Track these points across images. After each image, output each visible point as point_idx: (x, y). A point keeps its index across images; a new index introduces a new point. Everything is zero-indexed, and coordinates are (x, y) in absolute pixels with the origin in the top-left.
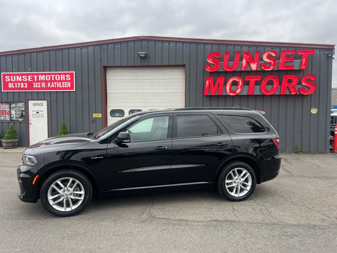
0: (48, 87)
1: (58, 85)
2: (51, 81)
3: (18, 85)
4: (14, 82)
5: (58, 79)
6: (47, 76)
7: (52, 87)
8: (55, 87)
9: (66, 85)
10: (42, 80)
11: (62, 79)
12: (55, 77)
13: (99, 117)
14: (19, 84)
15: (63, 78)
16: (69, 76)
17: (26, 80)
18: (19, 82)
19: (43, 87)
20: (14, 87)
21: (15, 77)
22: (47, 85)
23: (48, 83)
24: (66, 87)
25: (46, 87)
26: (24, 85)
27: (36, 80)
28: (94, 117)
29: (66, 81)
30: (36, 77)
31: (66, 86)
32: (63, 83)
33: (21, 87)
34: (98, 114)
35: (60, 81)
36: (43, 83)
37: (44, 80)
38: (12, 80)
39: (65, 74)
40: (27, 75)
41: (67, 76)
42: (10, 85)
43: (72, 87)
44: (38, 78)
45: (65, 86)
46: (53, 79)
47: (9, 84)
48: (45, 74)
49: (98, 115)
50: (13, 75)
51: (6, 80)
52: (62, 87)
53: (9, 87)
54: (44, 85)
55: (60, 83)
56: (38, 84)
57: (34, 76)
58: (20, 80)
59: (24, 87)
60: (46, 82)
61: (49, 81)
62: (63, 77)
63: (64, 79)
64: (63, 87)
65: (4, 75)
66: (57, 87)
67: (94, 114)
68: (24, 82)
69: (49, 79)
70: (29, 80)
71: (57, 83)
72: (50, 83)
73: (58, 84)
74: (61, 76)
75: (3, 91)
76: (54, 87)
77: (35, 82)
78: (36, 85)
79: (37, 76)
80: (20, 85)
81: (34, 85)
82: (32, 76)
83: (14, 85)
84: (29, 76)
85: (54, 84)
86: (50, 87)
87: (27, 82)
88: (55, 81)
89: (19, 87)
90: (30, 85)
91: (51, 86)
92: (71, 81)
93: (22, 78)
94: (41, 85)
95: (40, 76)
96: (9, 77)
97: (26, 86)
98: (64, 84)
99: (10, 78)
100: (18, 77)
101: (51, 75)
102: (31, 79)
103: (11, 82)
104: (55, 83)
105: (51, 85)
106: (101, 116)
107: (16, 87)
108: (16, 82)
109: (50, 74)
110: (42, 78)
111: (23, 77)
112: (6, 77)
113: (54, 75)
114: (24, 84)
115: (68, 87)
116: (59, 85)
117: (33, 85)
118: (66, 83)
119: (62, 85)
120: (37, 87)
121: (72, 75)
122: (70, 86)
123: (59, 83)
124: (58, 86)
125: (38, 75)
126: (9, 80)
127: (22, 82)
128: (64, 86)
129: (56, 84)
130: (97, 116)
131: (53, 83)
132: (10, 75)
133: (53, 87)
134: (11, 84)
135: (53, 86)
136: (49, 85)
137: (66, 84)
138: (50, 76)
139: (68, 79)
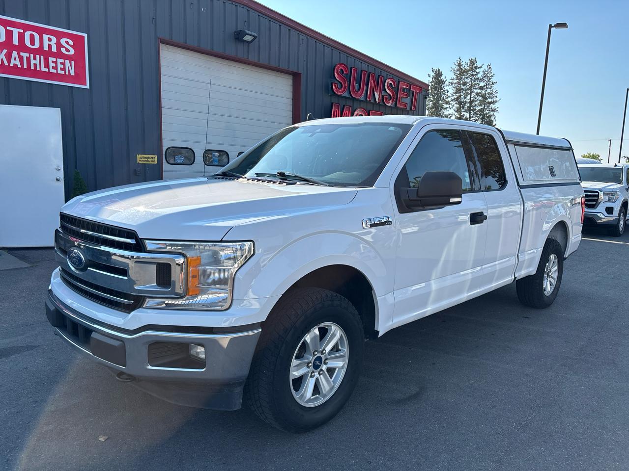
1: (33, 62)
2: (9, 46)
5: (32, 43)
7: (12, 65)
8: (25, 67)
9: (60, 66)
11: (46, 48)
12: (21, 37)
13: (152, 163)
15: (50, 46)
16: (71, 43)
24: (63, 72)
28: (140, 162)
29: (59, 55)
31: (61, 69)
32: (51, 59)
34: (150, 156)
35: (40, 51)
39: (59, 35)
41: (63, 41)
43: (79, 77)
45: (59, 69)
46: (16, 42)
49: (149, 158)
52: (47, 70)
55: (42, 57)
62: (50, 42)
63: (54, 49)
64: (52, 71)
66: (32, 68)
67: (138, 156)
69: (3, 39)
71: (32, 56)
72: (5, 51)
73: (35, 59)
74: (46, 37)
76: (19, 66)
85: (21, 58)
86: (6, 64)
88: (22, 47)
91: (9, 62)
92: (78, 59)
98: (56, 62)
101: (8, 28)
104: (25, 55)
105: (8, 57)
106: (156, 161)
109: (4, 23)
113: (22, 31)
115: (67, 73)
116: (37, 62)
118: (62, 61)
119: (47, 66)
121: (78, 42)
122: (73, 73)
123: (38, 56)
124: (35, 65)
128: (53, 68)
129: (28, 59)
130: (148, 161)
131: (15, 53)
133: (15, 65)
135: (15, 61)
136: (2, 56)
137: (61, 63)
138: (6, 28)
139: (68, 50)
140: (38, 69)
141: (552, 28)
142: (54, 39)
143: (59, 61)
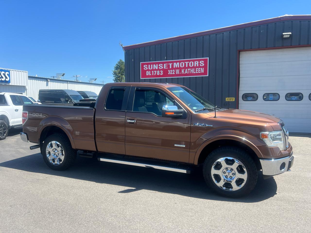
0: (182, 73)
1: (191, 71)
2: (185, 68)
3: (154, 73)
4: (151, 71)
5: (191, 65)
6: (181, 63)
7: (185, 73)
8: (189, 73)
9: (199, 70)
10: (176, 67)
11: (195, 66)
12: (188, 64)
13: (232, 101)
14: (156, 72)
15: (196, 65)
16: (203, 62)
17: (162, 67)
18: (155, 70)
19: (177, 74)
20: (151, 75)
21: (152, 65)
22: (180, 71)
23: (182, 70)
24: (200, 72)
25: (180, 73)
26: (160, 73)
27: (171, 67)
28: (227, 101)
30: (171, 64)
31: (200, 71)
33: (158, 74)
34: (231, 98)
35: (194, 67)
36: (177, 70)
37: (178, 67)
38: (149, 68)
40: (163, 63)
41: (200, 62)
42: (148, 73)
43: (205, 73)
44: (172, 65)
45: (199, 71)
46: (187, 66)
47: (147, 72)
48: (180, 62)
50: (150, 64)
51: (144, 69)
52: (195, 73)
53: (147, 75)
54: (178, 72)
56: (173, 71)
57: (169, 64)
58: (157, 68)
59: (160, 74)
60: (180, 69)
61: (183, 68)
62: (196, 63)
63: (198, 66)
64: (197, 72)
65: (143, 65)
67: (226, 98)
68: (160, 70)
69: (183, 66)
70: (165, 68)
71: (191, 69)
72: (184, 69)
73: (192, 70)
74: (195, 62)
75: (141, 78)
76: (187, 73)
77: (170, 69)
78: (170, 72)
79: (172, 64)
80: (157, 73)
81: (169, 72)
82: (167, 64)
83: (151, 73)
84: (165, 65)
85: (188, 71)
86: (184, 73)
87: (163, 70)
88: (189, 67)
89: (155, 74)
90: (165, 72)
92: (205, 67)
93: (158, 67)
94: (175, 72)
95: (175, 64)
97: (161, 74)
98: (198, 70)
99: (148, 67)
100: (154, 65)
101: (185, 62)
102: (166, 67)
103: (148, 70)
104: (189, 69)
105: (185, 71)
106: (234, 100)
107: (153, 74)
108: (153, 70)
110: (176, 65)
111: (159, 65)
113: (189, 62)
114: (160, 71)
115: (201, 72)
116: (192, 71)
117: (168, 72)
118: (200, 69)
119: (195, 71)
120: (172, 74)
121: (205, 61)
122: (203, 72)
123: (193, 69)
125: (173, 62)
126: (147, 68)
127: (158, 69)
129: (190, 70)
130: (230, 100)
131: (186, 70)
132: (148, 64)
133: (186, 73)
134: (148, 72)
135: (186, 72)
136: (183, 71)
138: (184, 63)
139: (202, 65)
140: (193, 73)
142: (198, 62)
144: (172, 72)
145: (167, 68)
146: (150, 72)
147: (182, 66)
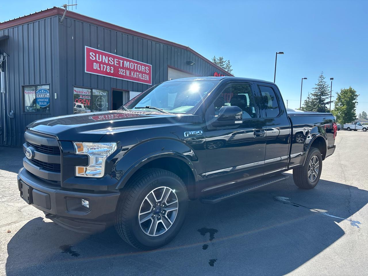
0: (132, 77)
1: (139, 76)
2: (134, 70)
3: (104, 67)
4: (100, 63)
5: (139, 69)
6: (131, 64)
8: (137, 77)
10: (127, 67)
11: (142, 71)
14: (105, 66)
17: (113, 63)
18: (105, 64)
19: (127, 75)
20: (99, 69)
21: (101, 56)
22: (130, 73)
25: (130, 76)
26: (110, 69)
27: (121, 66)
29: (145, 73)
30: (121, 61)
31: (146, 78)
32: (143, 75)
33: (107, 71)
36: (128, 71)
37: (129, 67)
38: (97, 59)
39: (145, 66)
40: (114, 57)
41: (146, 68)
42: (96, 66)
44: (123, 63)
46: (136, 69)
47: (94, 64)
48: (130, 62)
50: (100, 53)
51: (91, 58)
52: (142, 79)
53: (94, 68)
56: (124, 71)
57: (120, 60)
58: (107, 62)
59: (110, 71)
60: (130, 70)
61: (132, 70)
63: (144, 71)
65: (89, 51)
66: (139, 78)
68: (110, 66)
72: (133, 72)
74: (142, 66)
75: (86, 72)
77: (121, 68)
78: (121, 71)
79: (123, 61)
80: (106, 68)
81: (120, 71)
82: (118, 60)
83: (100, 67)
84: (116, 60)
87: (113, 66)
88: (137, 71)
89: (104, 70)
92: (149, 74)
93: (109, 60)
94: (126, 73)
95: (125, 62)
96: (94, 54)
97: (112, 71)
99: (95, 56)
100: (104, 57)
101: (134, 64)
103: (96, 61)
104: (137, 73)
105: (134, 74)
107: (102, 70)
108: (102, 63)
109: (134, 62)
110: (127, 64)
111: (110, 58)
112: (91, 53)
113: (137, 65)
114: (110, 68)
116: (140, 76)
117: (118, 71)
119: (142, 77)
120: (122, 74)
121: (149, 67)
122: (148, 80)
123: (140, 74)
125: (124, 60)
126: (94, 59)
127: (108, 64)
128: (144, 78)
129: (138, 74)
132: (96, 52)
134: (96, 64)
135: (135, 76)
136: (132, 74)
137: (146, 76)
139: (147, 71)
141: (277, 54)
142: (144, 67)
143: (145, 75)
144: (123, 73)
145: (118, 65)
146: (98, 64)
147: (132, 68)
